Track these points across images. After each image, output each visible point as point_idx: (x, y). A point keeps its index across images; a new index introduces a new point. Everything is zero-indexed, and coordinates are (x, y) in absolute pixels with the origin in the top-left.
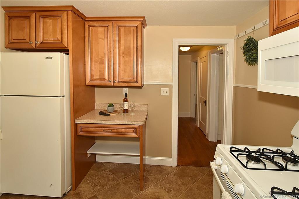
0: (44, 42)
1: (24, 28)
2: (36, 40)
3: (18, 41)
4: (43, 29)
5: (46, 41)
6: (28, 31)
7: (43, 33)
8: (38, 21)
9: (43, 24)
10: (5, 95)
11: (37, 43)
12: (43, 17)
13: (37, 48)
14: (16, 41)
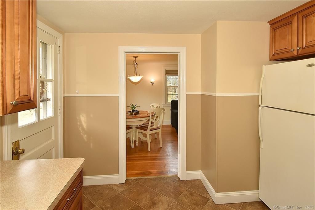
0: (307, 46)
1: (286, 35)
2: (298, 46)
3: (280, 51)
4: (306, 31)
5: (310, 44)
6: (290, 38)
7: (306, 35)
8: (300, 23)
9: (306, 25)
10: (267, 107)
11: (299, 49)
12: (305, 17)
13: (299, 55)
14: (279, 52)
